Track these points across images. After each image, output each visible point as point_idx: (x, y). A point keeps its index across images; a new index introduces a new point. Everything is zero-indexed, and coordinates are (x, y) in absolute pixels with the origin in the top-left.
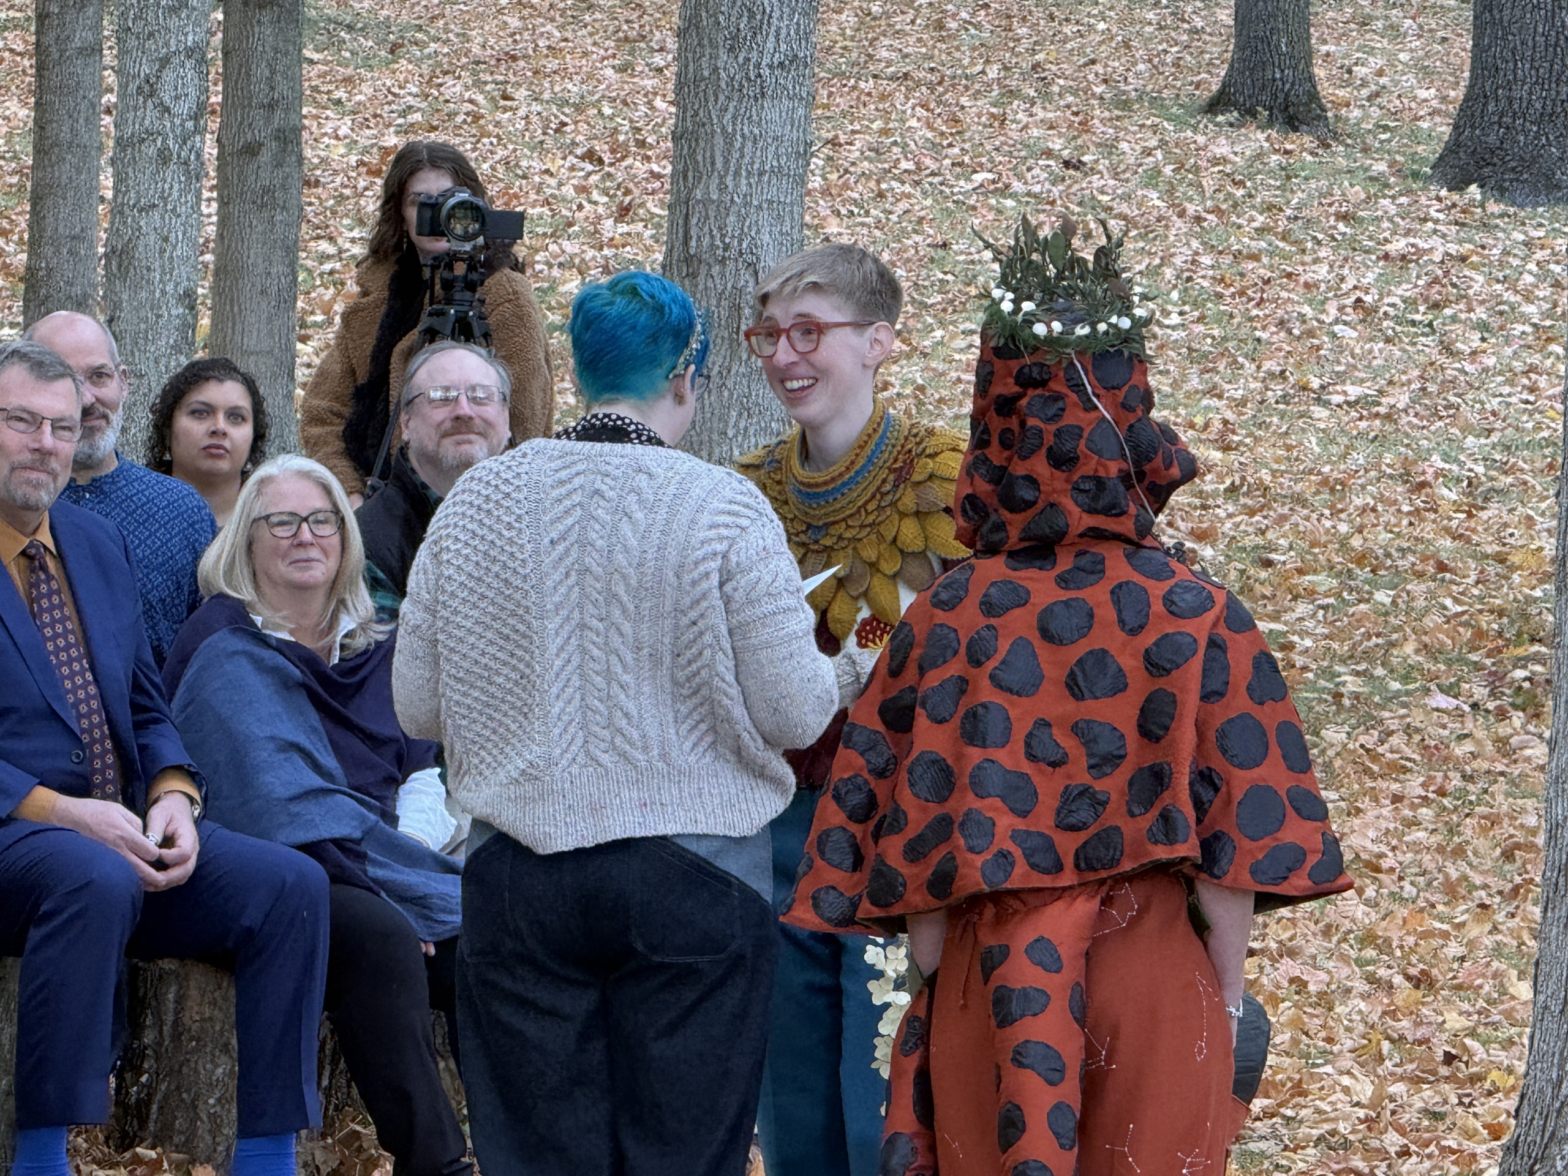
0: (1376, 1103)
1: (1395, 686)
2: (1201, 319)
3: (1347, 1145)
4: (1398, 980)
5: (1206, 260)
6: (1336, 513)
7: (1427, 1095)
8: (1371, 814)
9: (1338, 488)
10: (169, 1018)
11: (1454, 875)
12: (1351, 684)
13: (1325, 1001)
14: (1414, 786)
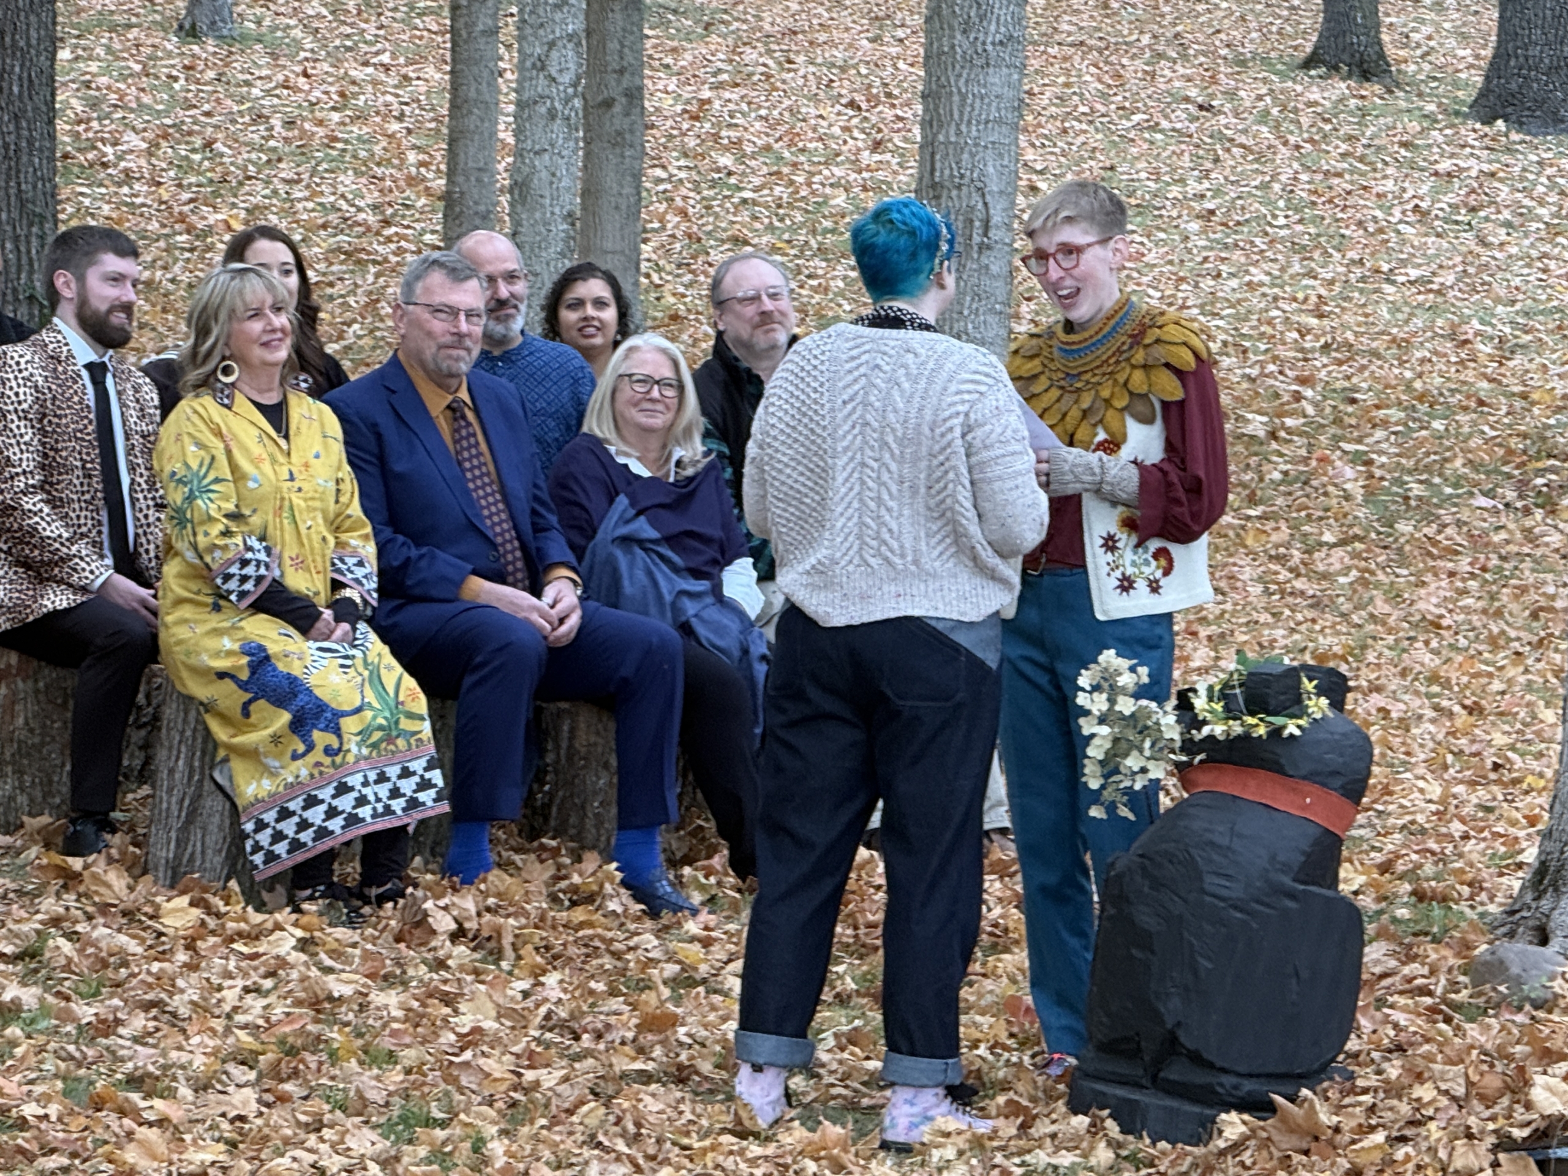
0: (1443, 801)
1: (1448, 490)
2: (1301, 221)
3: (1423, 831)
4: (1457, 709)
5: (1304, 177)
6: (1402, 363)
7: (1481, 794)
8: (1433, 586)
9: (1403, 345)
10: (564, 744)
11: (1495, 630)
12: (1417, 490)
13: (1404, 724)
14: (1464, 564)
